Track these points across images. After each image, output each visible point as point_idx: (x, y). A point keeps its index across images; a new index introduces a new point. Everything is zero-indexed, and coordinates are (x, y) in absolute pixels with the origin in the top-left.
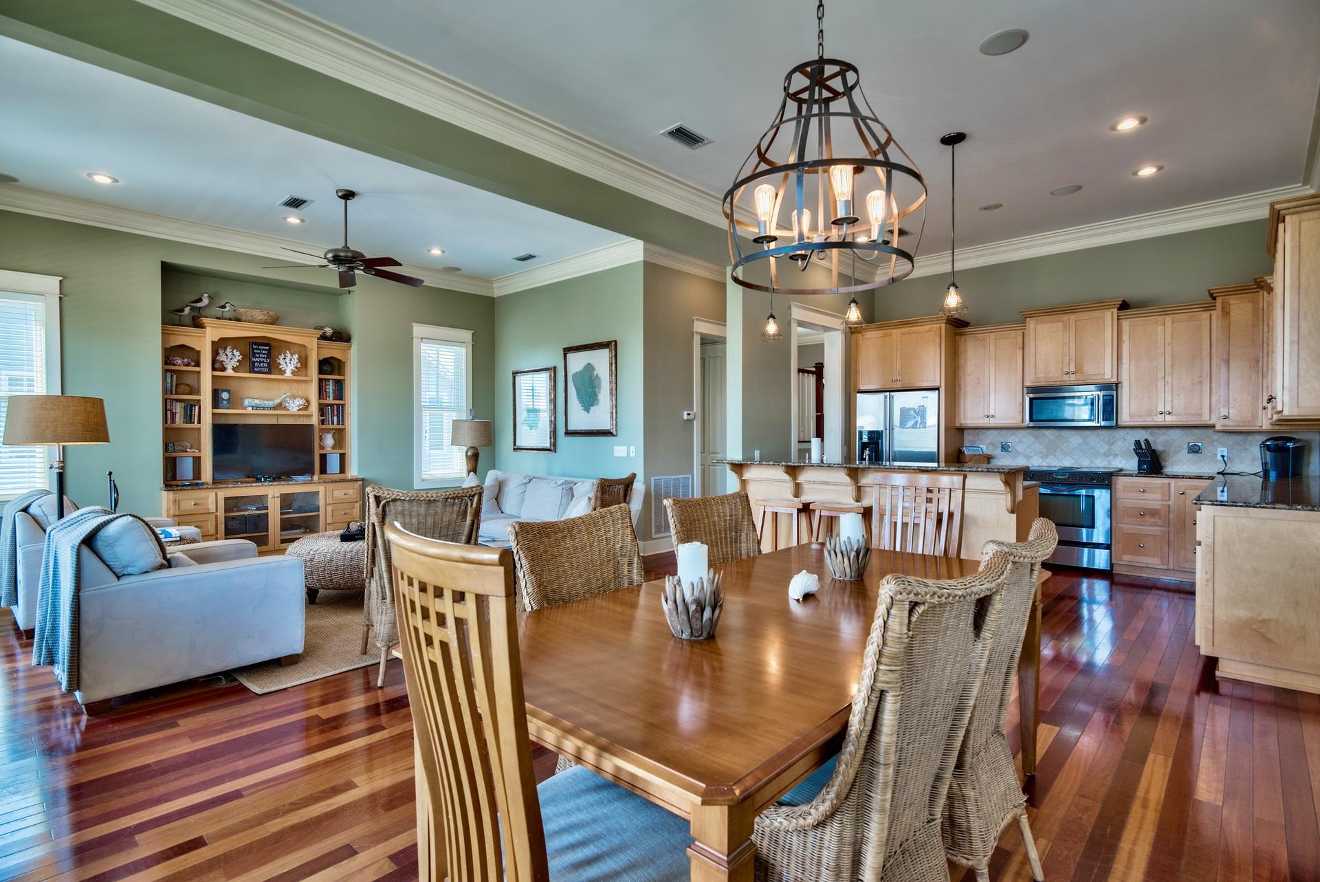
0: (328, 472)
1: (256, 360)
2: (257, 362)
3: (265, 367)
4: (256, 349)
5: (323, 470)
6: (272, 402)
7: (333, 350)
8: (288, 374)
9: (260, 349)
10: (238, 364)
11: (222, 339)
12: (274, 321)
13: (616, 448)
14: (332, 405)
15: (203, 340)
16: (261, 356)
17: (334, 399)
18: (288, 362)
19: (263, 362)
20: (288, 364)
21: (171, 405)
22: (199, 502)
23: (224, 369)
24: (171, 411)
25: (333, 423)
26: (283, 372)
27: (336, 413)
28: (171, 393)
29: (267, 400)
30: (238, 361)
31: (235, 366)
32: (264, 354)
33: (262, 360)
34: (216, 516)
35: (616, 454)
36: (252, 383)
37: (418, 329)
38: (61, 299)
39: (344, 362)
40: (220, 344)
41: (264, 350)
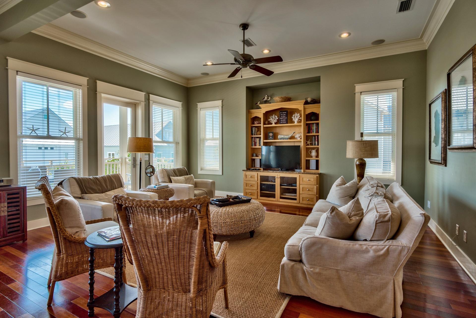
0: (310, 169)
2: (282, 119)
3: (285, 121)
4: (282, 114)
5: (308, 167)
6: (288, 136)
7: (312, 108)
8: (296, 123)
9: (283, 114)
10: (277, 121)
11: (267, 112)
12: (288, 99)
14: (315, 136)
16: (283, 116)
18: (296, 117)
19: (284, 119)
20: (295, 119)
21: (255, 139)
22: (252, 176)
23: (272, 124)
24: (255, 141)
25: (315, 145)
26: (293, 122)
27: (316, 140)
28: (255, 135)
29: (286, 135)
30: (277, 120)
31: (276, 122)
32: (284, 115)
33: (283, 118)
34: (257, 182)
37: (359, 88)
38: (222, 107)
39: (319, 114)
40: (267, 114)
41: (284, 114)
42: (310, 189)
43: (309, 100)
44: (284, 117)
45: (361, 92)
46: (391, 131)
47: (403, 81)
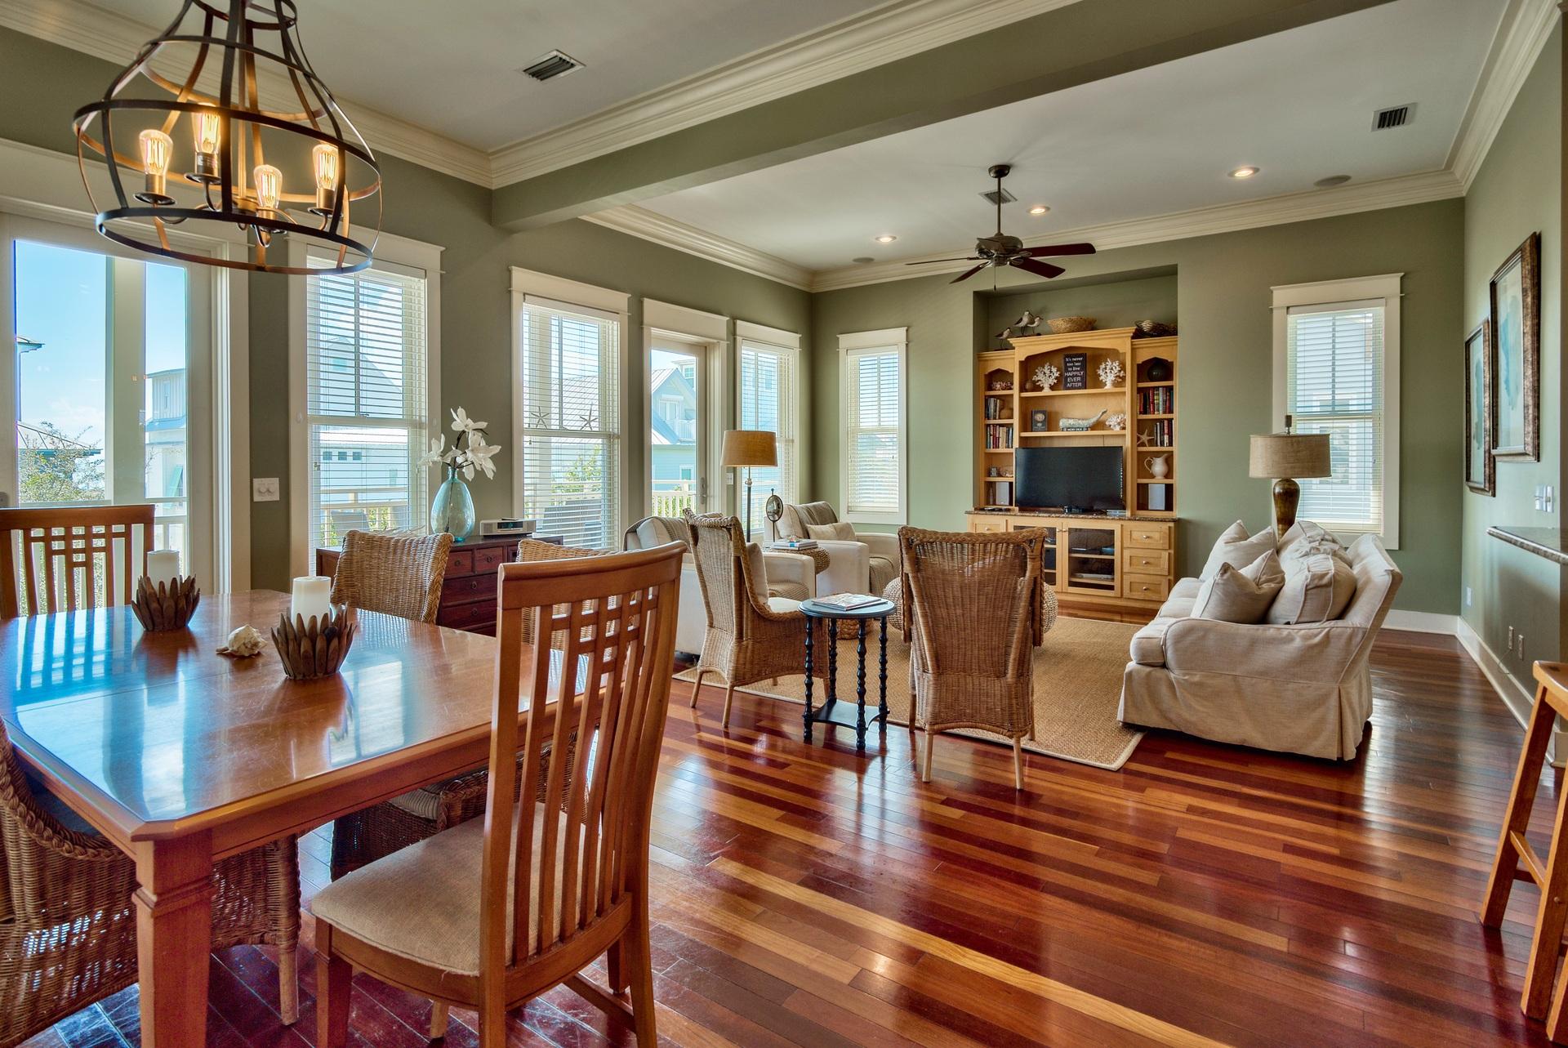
0: (1146, 508)
1: (1070, 374)
2: (1070, 376)
3: (1079, 382)
4: (1069, 362)
5: (1143, 504)
6: (1086, 422)
7: (1152, 349)
8: (1109, 387)
9: (1073, 362)
10: (1056, 381)
11: (1029, 358)
12: (1089, 325)
14: (1161, 421)
15: (1010, 361)
16: (1074, 368)
17: (1164, 412)
18: (1108, 371)
19: (1077, 376)
20: (1108, 375)
21: (995, 430)
23: (1041, 389)
24: (994, 436)
25: (1162, 444)
26: (1101, 385)
27: (1166, 431)
28: (995, 419)
29: (1083, 420)
30: (1056, 378)
31: (1053, 384)
32: (1077, 366)
33: (1075, 373)
36: (1078, 402)
37: (1281, 295)
38: (907, 345)
39: (1172, 363)
40: (1030, 365)
41: (1077, 362)
42: (1151, 560)
43: (1146, 325)
44: (1075, 371)
45: (1288, 308)
46: (1370, 407)
47: (1402, 278)
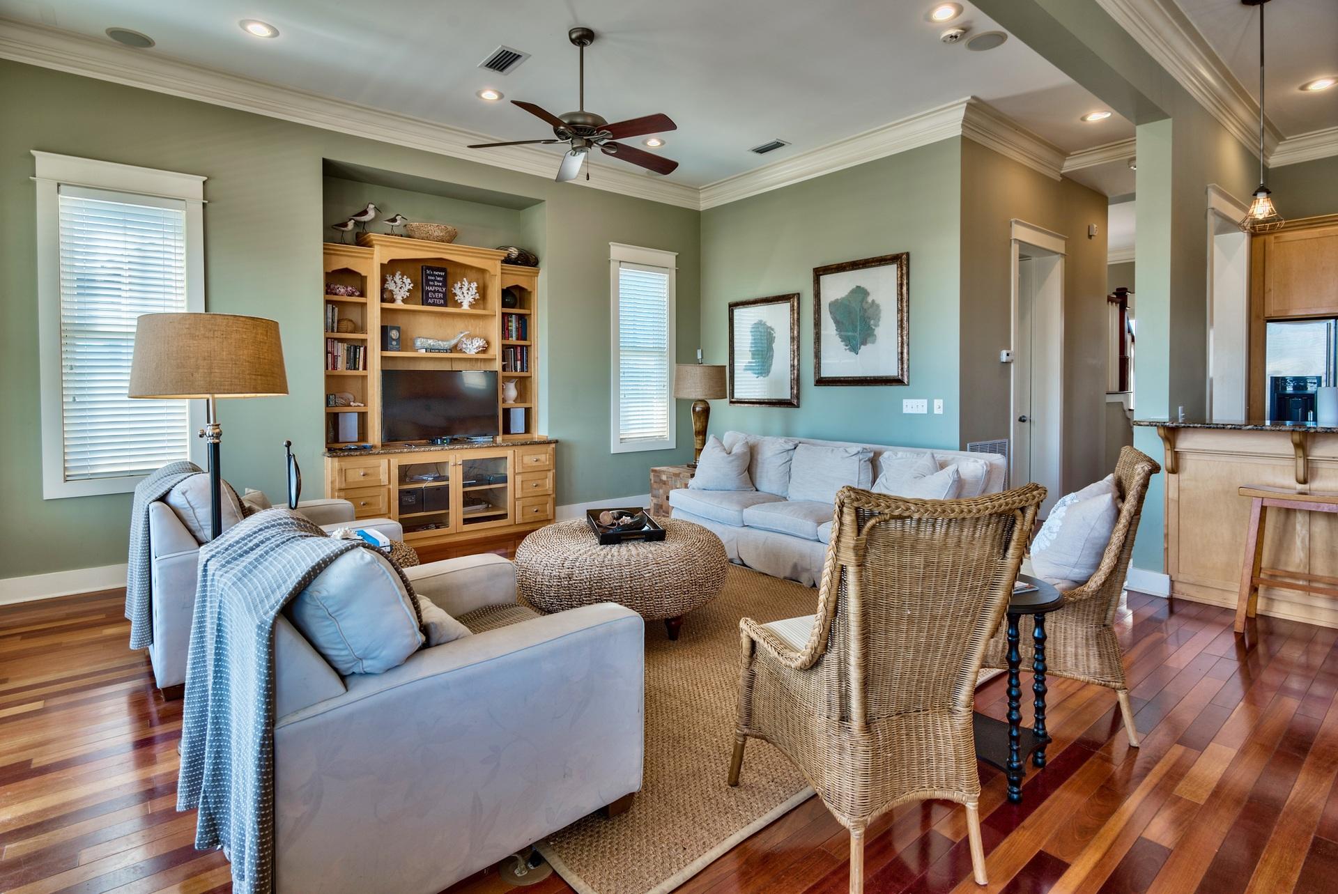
0: (512, 432)
1: (431, 288)
2: (431, 291)
3: (440, 298)
4: (430, 275)
5: (507, 430)
6: (448, 343)
7: (518, 276)
8: (466, 306)
9: (435, 276)
10: (408, 294)
11: (392, 262)
12: (451, 238)
13: (905, 402)
14: (515, 347)
15: (369, 264)
16: (436, 283)
17: (518, 339)
18: (465, 292)
19: (438, 292)
20: (466, 294)
21: (333, 346)
22: (369, 472)
23: (393, 301)
24: (332, 353)
25: (516, 370)
26: (459, 305)
27: (519, 357)
28: (333, 331)
29: (442, 341)
30: (409, 290)
31: (405, 297)
32: (439, 281)
33: (437, 289)
34: (389, 490)
35: (905, 411)
36: (423, 319)
37: (618, 252)
39: (531, 292)
40: (389, 268)
41: (439, 276)
42: (539, 482)
43: (514, 252)
44: (436, 286)
45: (619, 262)
47: (677, 257)
